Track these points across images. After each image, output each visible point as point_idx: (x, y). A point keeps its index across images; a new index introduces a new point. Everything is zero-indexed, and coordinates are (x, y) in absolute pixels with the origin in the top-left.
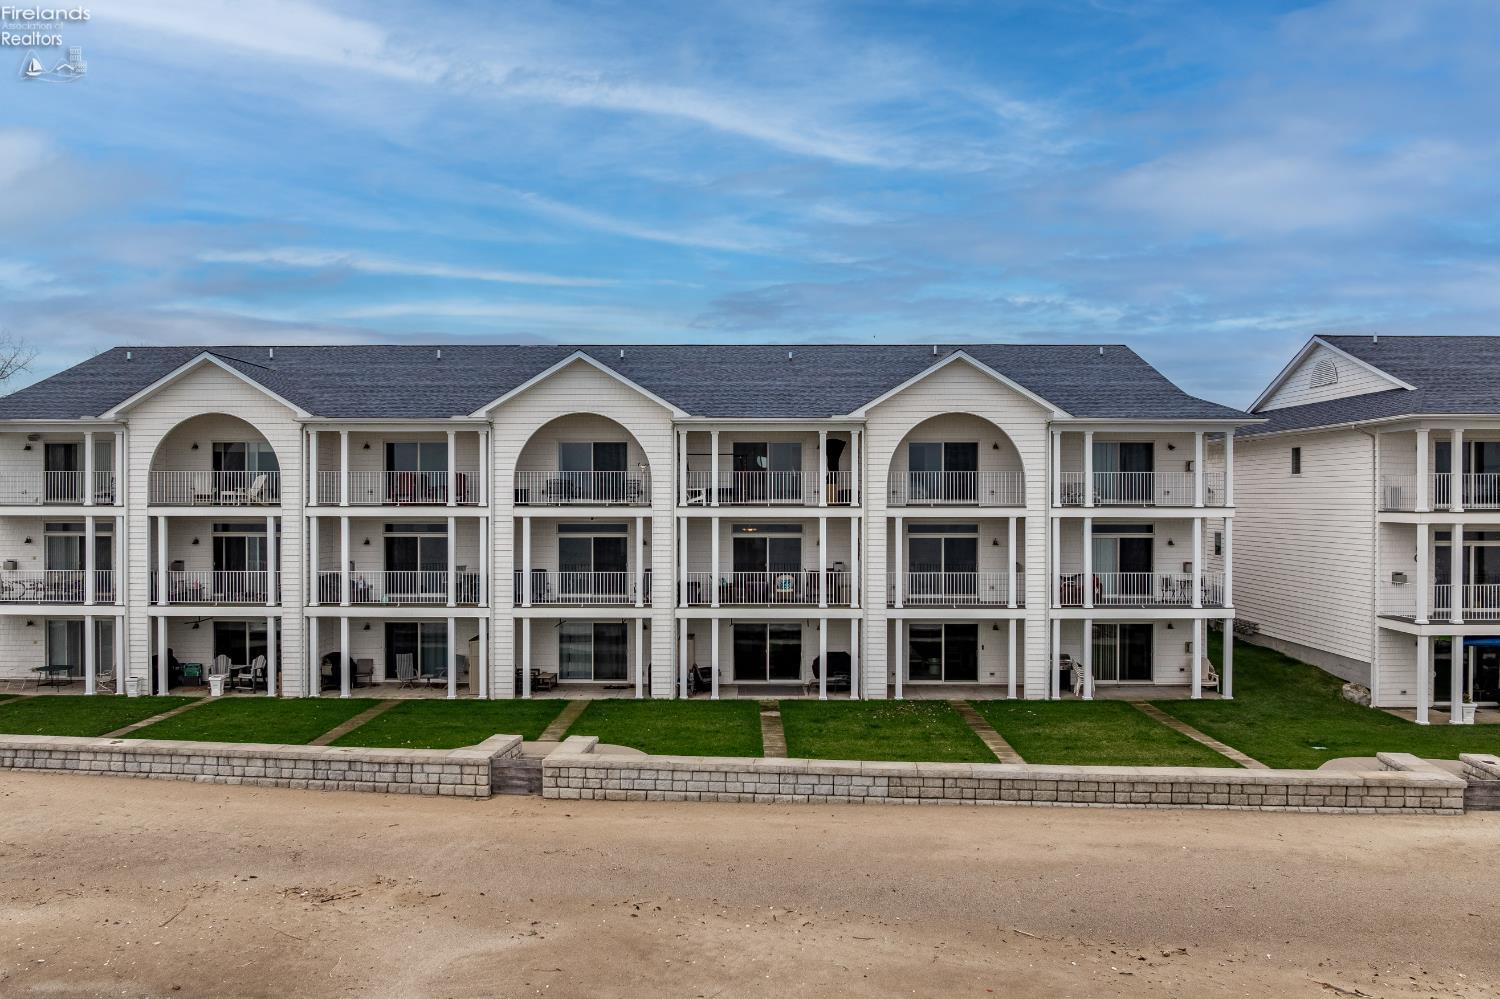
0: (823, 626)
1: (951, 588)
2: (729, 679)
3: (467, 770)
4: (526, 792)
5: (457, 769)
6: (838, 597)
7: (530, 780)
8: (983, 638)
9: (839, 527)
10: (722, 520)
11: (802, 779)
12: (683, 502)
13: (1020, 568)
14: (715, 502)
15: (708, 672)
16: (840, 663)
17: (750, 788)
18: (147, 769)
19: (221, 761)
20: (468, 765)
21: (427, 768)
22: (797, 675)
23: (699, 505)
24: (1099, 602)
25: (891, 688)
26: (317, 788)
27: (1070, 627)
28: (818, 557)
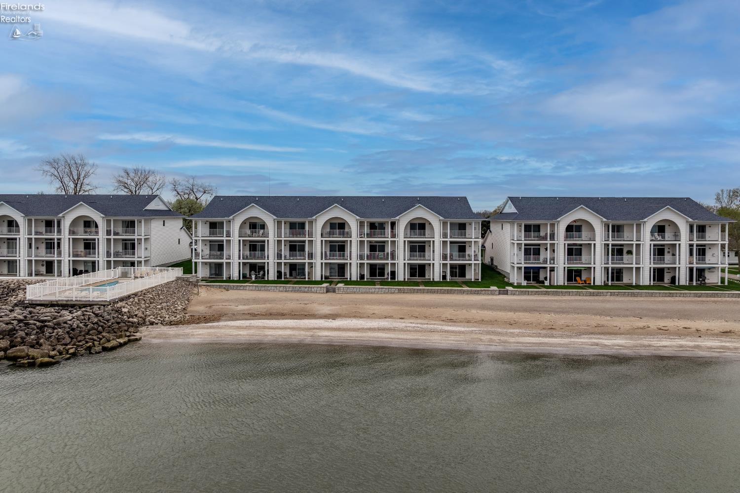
0: (390, 264)
1: (420, 256)
2: (369, 277)
6: (393, 258)
8: (427, 268)
9: (393, 243)
10: (367, 241)
12: (359, 237)
13: (434, 251)
14: (366, 237)
15: (364, 275)
16: (393, 274)
17: (373, 291)
22: (384, 276)
23: (362, 237)
24: (451, 259)
25: (405, 279)
27: (445, 265)
28: (389, 249)
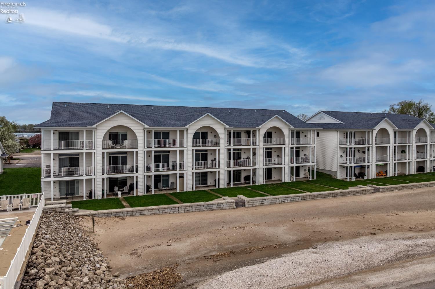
0: (252, 170)
3: (231, 203)
4: (242, 206)
5: (229, 204)
7: (242, 204)
11: (289, 198)
12: (226, 145)
14: (232, 145)
17: (281, 201)
18: (162, 212)
19: (179, 208)
20: (232, 202)
21: (223, 204)
25: (263, 182)
26: (202, 211)
